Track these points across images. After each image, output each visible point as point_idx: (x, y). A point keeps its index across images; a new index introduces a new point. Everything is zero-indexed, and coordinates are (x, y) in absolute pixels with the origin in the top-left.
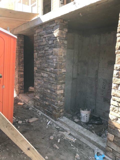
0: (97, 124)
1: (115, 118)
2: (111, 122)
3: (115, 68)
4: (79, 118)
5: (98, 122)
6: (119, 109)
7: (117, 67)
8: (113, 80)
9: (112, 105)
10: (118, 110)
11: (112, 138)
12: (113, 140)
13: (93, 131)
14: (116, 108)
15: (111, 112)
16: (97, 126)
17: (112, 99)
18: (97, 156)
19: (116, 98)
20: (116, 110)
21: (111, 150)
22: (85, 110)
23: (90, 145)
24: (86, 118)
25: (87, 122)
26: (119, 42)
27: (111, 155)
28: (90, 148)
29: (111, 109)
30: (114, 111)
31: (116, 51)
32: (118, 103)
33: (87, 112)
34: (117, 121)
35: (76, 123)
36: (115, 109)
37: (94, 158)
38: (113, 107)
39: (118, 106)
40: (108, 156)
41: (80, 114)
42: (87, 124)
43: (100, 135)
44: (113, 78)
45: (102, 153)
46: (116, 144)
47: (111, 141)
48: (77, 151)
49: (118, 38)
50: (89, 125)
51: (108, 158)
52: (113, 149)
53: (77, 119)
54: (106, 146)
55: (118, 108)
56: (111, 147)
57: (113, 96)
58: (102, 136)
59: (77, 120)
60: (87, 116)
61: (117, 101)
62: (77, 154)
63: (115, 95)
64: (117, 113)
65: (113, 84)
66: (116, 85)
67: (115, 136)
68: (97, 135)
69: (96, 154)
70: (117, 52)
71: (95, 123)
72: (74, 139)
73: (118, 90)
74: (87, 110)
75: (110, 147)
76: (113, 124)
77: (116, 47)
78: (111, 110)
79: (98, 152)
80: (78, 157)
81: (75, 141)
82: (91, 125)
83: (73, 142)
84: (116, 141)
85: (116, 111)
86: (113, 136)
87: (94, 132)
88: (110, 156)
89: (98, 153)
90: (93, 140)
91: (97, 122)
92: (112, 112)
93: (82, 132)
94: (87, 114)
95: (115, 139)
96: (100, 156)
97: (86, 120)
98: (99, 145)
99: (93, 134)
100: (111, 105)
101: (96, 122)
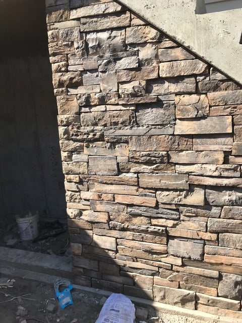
0: (55, 236)
1: (76, 212)
2: (73, 221)
3: (59, 123)
4: (18, 236)
5: (57, 230)
6: (80, 195)
7: (62, 121)
8: (61, 145)
9: (69, 191)
10: (79, 197)
11: (79, 250)
12: (81, 252)
13: (48, 251)
14: (75, 194)
15: (69, 204)
16: (55, 239)
17: (65, 180)
18: (60, 292)
19: (72, 177)
20: (76, 199)
21: (82, 270)
22: (27, 216)
23: (45, 278)
24: (30, 231)
25: (35, 237)
26: (55, 72)
27: (83, 280)
28: (45, 285)
29: (67, 198)
30: (72, 200)
31: (55, 91)
32: (77, 185)
33: (31, 218)
34: (81, 217)
35: (12, 247)
36: (74, 197)
37: (54, 299)
38: (70, 194)
39: (78, 190)
40: (79, 284)
41: (18, 226)
42: (35, 241)
43: (63, 254)
44: (60, 142)
45: (68, 283)
46: (87, 258)
47: (78, 256)
48: (20, 300)
49: (52, 64)
50: (40, 243)
51: (79, 288)
52: (84, 268)
53: (13, 239)
54: (72, 268)
55: (78, 194)
56: (81, 266)
57: (68, 174)
58: (66, 253)
59: (11, 242)
60: (32, 227)
61: (75, 182)
62: (19, 308)
63: (70, 172)
64: (79, 202)
65: (62, 152)
66: (68, 153)
67: (82, 244)
68: (57, 255)
69: (57, 290)
70: (56, 93)
71: (51, 234)
72: (10, 281)
73: (71, 162)
74: (30, 214)
75: (79, 266)
76: (77, 225)
77: (53, 82)
78: (69, 201)
79: (61, 284)
80: (23, 310)
81: (12, 283)
82: (43, 242)
83: (8, 287)
84: (87, 251)
85: (77, 201)
86: (80, 245)
87: (51, 253)
88: (82, 282)
89: (60, 286)
90: (49, 266)
91: (56, 232)
92: (71, 203)
93: (26, 261)
94: (31, 223)
95: (84, 249)
96: (65, 291)
97: (31, 234)
98: (61, 270)
99: (48, 256)
100: (67, 191)
101: (54, 232)
